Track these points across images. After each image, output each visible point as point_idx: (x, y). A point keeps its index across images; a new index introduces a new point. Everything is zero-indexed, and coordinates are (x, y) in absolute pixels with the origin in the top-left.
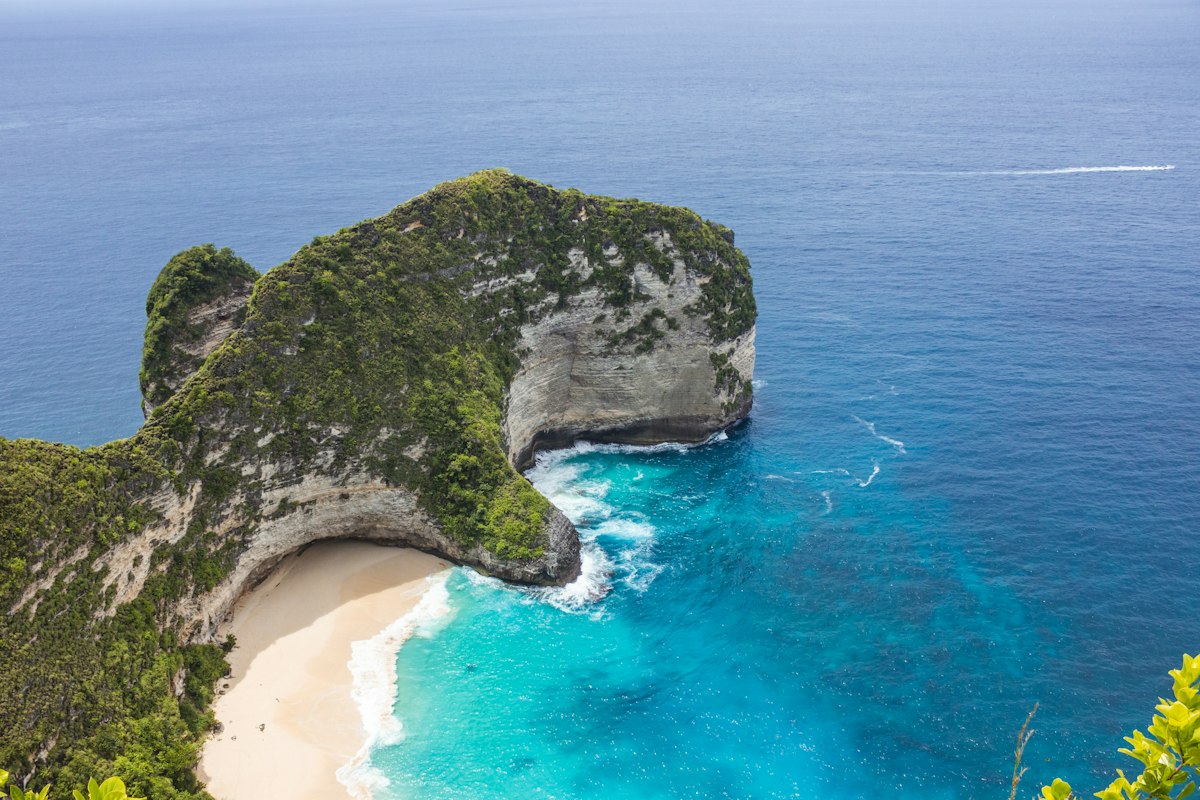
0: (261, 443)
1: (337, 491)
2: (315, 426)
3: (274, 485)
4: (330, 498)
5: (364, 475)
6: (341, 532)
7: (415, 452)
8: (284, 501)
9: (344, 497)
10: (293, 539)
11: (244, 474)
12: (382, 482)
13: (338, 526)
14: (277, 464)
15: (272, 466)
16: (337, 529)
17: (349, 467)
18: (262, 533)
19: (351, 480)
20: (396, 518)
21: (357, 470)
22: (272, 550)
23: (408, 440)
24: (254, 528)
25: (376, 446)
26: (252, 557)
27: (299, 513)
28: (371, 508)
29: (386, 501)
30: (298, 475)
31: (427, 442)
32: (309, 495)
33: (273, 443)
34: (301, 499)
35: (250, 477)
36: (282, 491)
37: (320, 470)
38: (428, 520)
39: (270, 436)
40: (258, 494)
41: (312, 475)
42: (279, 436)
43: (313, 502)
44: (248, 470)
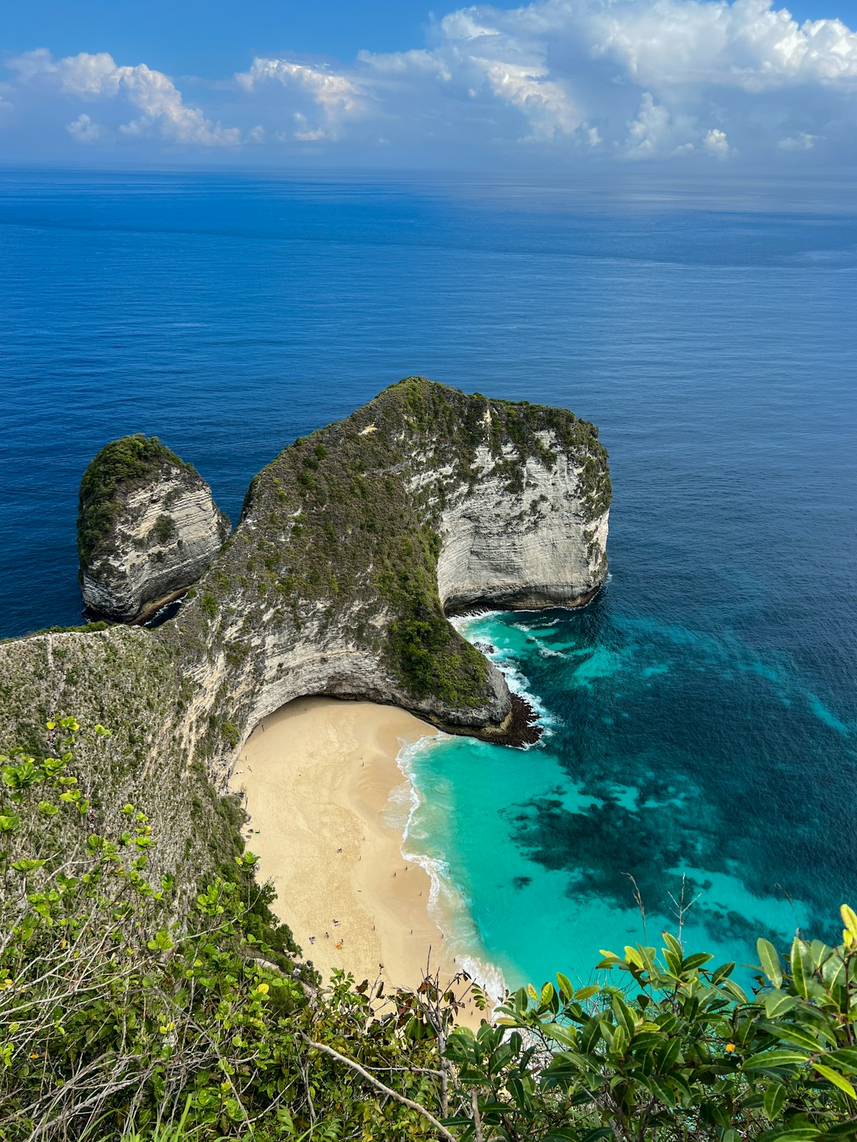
0: (266, 618)
1: (318, 655)
2: (304, 601)
3: (273, 653)
4: (313, 662)
5: (340, 641)
6: (317, 690)
7: (379, 621)
8: (280, 665)
9: (324, 660)
10: (284, 698)
11: (253, 645)
12: (353, 646)
13: (315, 685)
14: (277, 635)
15: (272, 636)
16: (316, 687)
17: (330, 635)
18: (264, 695)
19: (330, 646)
20: (360, 676)
21: (334, 638)
22: (269, 709)
23: (373, 610)
24: (259, 691)
25: (350, 617)
26: (255, 716)
27: (290, 677)
28: (342, 668)
29: (355, 662)
30: (291, 644)
31: (387, 611)
32: (298, 662)
33: (274, 618)
34: (292, 664)
35: (257, 647)
36: (279, 657)
37: (307, 639)
38: (386, 677)
39: (272, 610)
40: (263, 662)
41: (301, 643)
42: (278, 611)
43: (300, 667)
44: (256, 642)
